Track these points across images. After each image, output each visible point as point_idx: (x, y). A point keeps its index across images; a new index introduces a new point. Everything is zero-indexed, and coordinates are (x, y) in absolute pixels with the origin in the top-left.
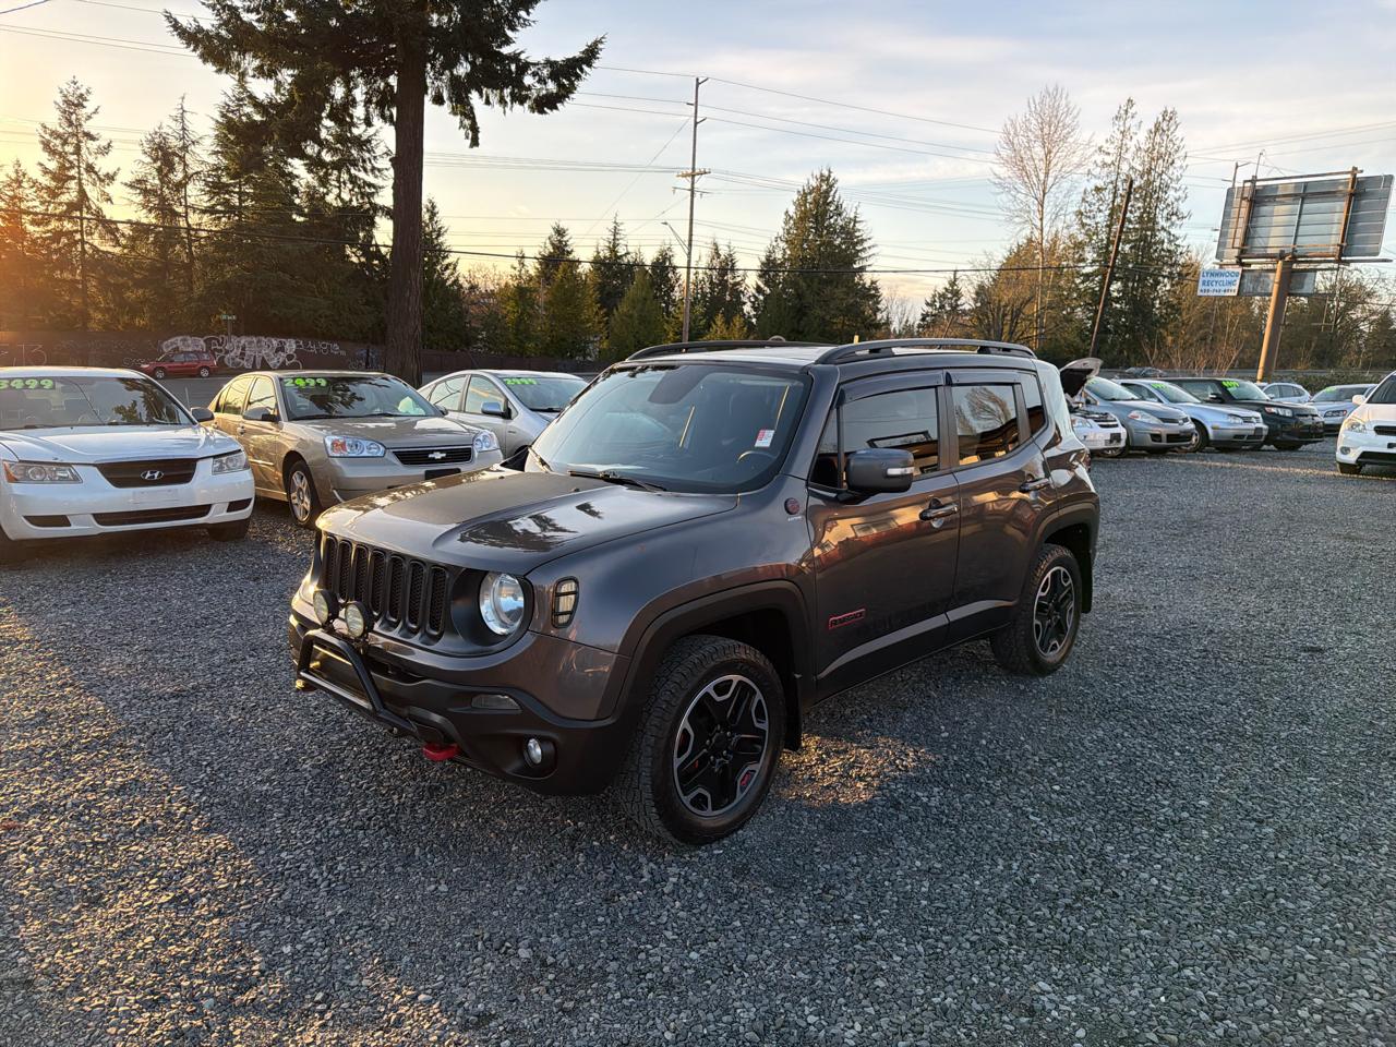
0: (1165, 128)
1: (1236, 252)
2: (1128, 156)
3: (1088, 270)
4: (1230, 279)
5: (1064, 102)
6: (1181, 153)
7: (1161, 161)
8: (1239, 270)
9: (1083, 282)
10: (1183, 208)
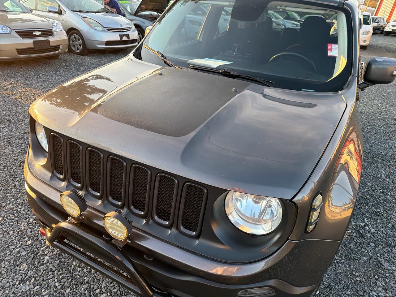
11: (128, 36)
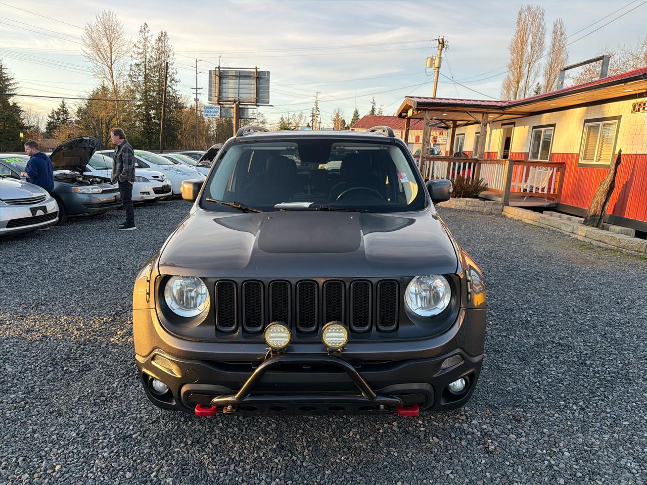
0: (163, 40)
1: (217, 99)
2: (149, 50)
3: (139, 103)
4: (216, 110)
5: (114, 19)
6: (172, 52)
7: (163, 55)
8: (219, 106)
9: (137, 109)
10: (176, 77)
11: (44, 209)
